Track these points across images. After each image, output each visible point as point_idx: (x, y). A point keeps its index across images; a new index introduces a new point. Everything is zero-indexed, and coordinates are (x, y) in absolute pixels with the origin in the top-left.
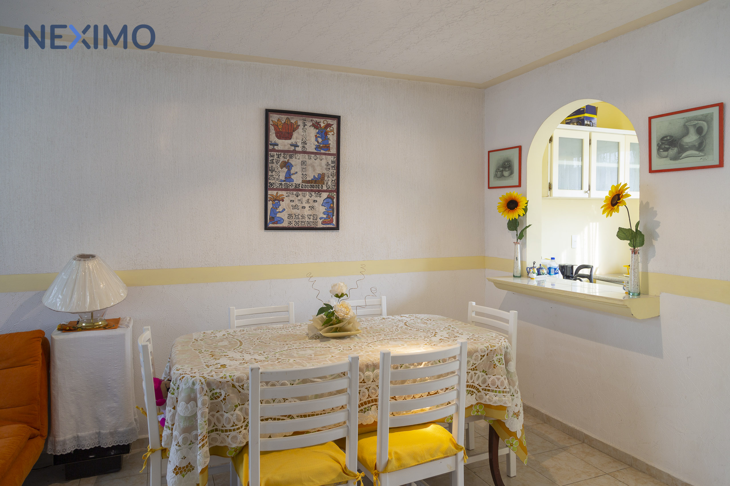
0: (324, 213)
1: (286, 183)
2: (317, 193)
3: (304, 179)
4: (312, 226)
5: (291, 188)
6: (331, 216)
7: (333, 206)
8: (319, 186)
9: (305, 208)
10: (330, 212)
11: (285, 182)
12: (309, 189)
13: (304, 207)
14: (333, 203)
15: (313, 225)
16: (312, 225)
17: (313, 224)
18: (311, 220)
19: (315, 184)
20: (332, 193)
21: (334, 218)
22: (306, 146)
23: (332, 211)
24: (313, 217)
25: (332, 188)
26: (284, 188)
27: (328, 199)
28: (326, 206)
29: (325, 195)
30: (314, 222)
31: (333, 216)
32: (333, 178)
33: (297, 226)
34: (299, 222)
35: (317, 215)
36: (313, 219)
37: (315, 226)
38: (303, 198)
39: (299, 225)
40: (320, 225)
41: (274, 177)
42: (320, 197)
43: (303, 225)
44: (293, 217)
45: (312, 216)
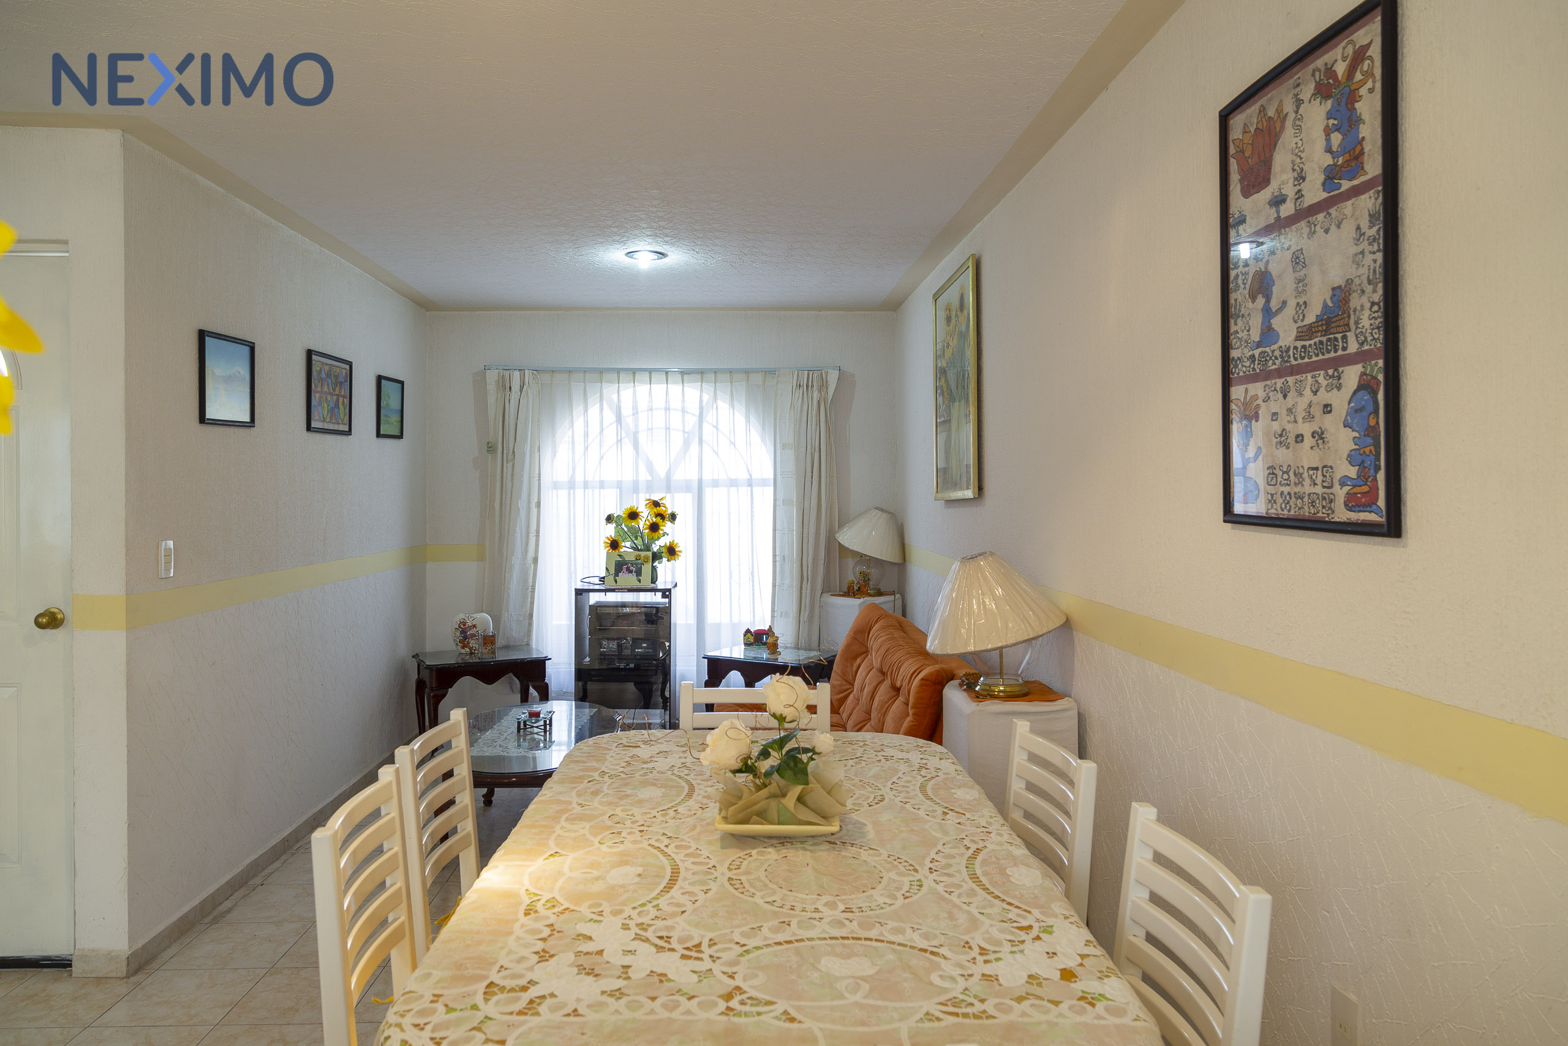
0: (1351, 460)
1: (1262, 352)
2: (1330, 372)
3: (1300, 324)
4: (1320, 515)
5: (1274, 367)
6: (1372, 471)
7: (1377, 423)
8: (1338, 340)
9: (1302, 441)
10: (1367, 450)
11: (1260, 350)
12: (1314, 359)
13: (1299, 438)
14: (1376, 412)
15: (1324, 511)
16: (1320, 509)
17: (1324, 507)
18: (1319, 490)
19: (1324, 336)
20: (1373, 362)
21: (1381, 476)
23: (1372, 448)
24: (1324, 476)
25: (1374, 339)
26: (1260, 370)
27: (1362, 393)
28: (1355, 426)
29: (1351, 378)
30: (1324, 498)
31: (1377, 469)
32: (1375, 291)
33: (1286, 512)
34: (1290, 498)
35: (1331, 467)
36: (1324, 487)
37: (1328, 514)
38: (1299, 399)
39: (1290, 506)
40: (1342, 515)
41: (1239, 338)
42: (1339, 388)
43: (1300, 509)
44: (1276, 475)
45: (1320, 472)
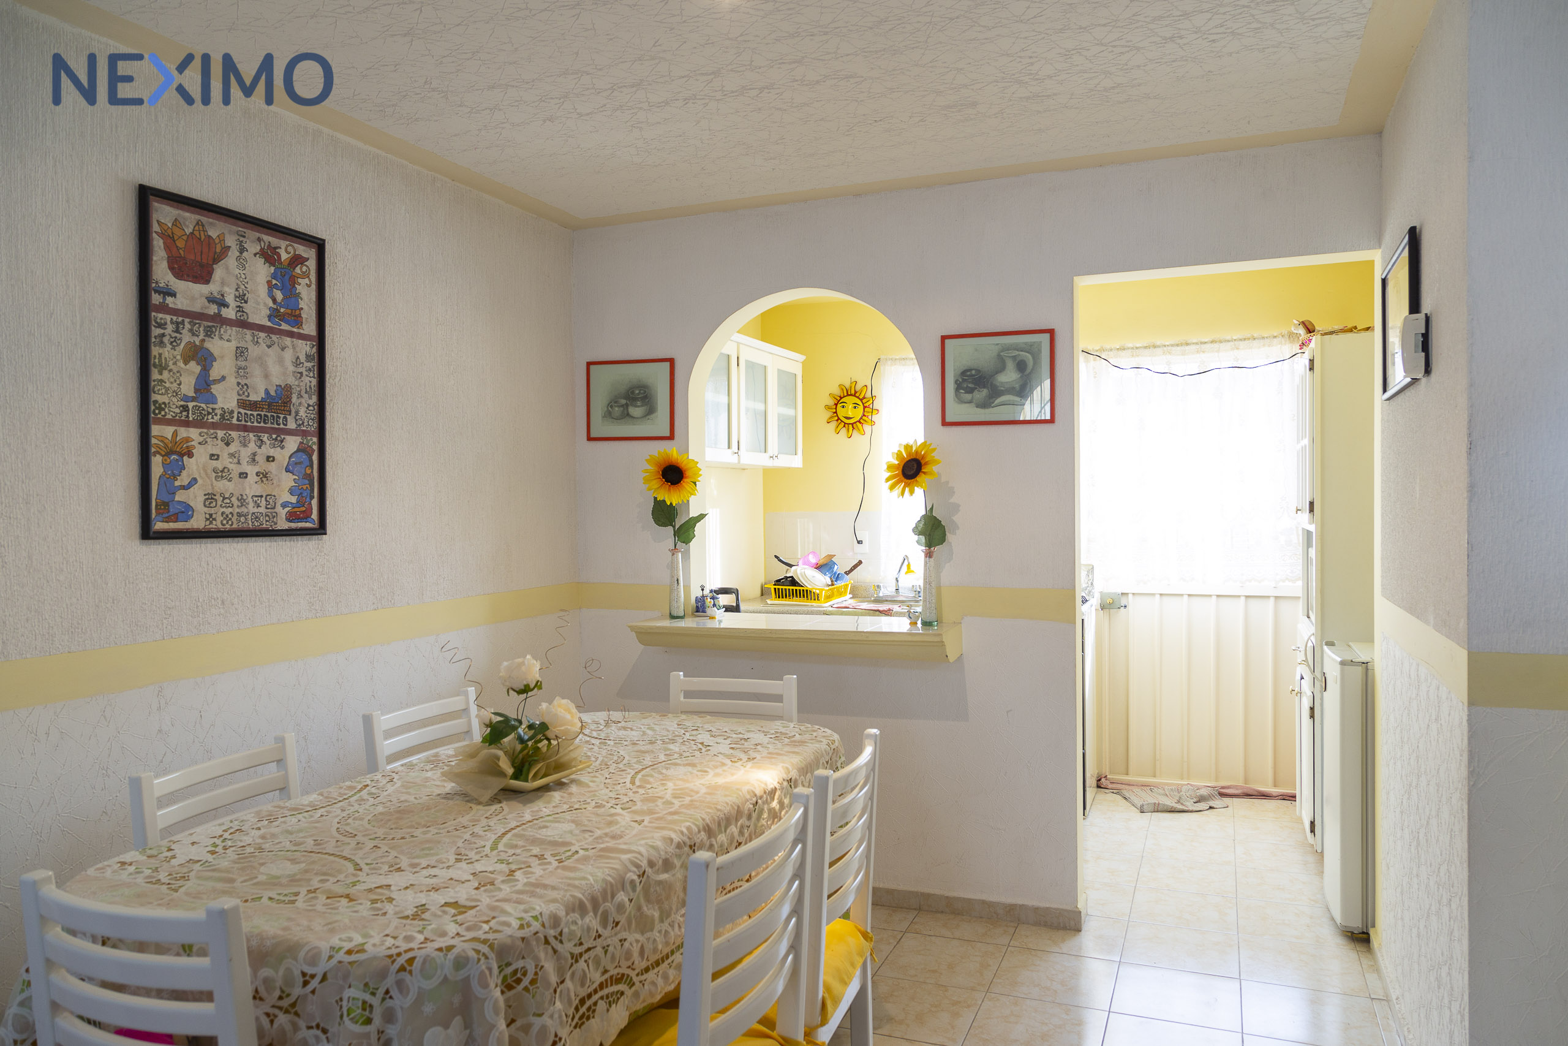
0: (291, 492)
1: (196, 406)
2: (274, 436)
3: (243, 397)
4: (264, 526)
5: (212, 420)
6: (308, 499)
7: (312, 472)
8: (279, 418)
9: (246, 477)
10: (305, 487)
11: (194, 404)
12: (255, 424)
13: (243, 475)
14: (311, 466)
15: (268, 523)
16: (264, 522)
17: (267, 521)
18: (262, 510)
19: (268, 412)
20: (309, 438)
21: (315, 503)
22: (247, 308)
23: (308, 486)
24: (266, 501)
25: (309, 425)
26: (193, 419)
27: (300, 454)
28: (295, 472)
29: (292, 443)
30: (268, 516)
31: (312, 498)
32: (310, 398)
33: (228, 526)
34: (232, 516)
35: (274, 496)
36: (267, 508)
37: (271, 526)
38: (242, 449)
39: (232, 522)
40: (283, 524)
41: (165, 387)
42: (282, 448)
43: (242, 523)
44: (216, 500)
45: (263, 499)
